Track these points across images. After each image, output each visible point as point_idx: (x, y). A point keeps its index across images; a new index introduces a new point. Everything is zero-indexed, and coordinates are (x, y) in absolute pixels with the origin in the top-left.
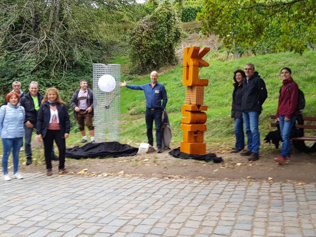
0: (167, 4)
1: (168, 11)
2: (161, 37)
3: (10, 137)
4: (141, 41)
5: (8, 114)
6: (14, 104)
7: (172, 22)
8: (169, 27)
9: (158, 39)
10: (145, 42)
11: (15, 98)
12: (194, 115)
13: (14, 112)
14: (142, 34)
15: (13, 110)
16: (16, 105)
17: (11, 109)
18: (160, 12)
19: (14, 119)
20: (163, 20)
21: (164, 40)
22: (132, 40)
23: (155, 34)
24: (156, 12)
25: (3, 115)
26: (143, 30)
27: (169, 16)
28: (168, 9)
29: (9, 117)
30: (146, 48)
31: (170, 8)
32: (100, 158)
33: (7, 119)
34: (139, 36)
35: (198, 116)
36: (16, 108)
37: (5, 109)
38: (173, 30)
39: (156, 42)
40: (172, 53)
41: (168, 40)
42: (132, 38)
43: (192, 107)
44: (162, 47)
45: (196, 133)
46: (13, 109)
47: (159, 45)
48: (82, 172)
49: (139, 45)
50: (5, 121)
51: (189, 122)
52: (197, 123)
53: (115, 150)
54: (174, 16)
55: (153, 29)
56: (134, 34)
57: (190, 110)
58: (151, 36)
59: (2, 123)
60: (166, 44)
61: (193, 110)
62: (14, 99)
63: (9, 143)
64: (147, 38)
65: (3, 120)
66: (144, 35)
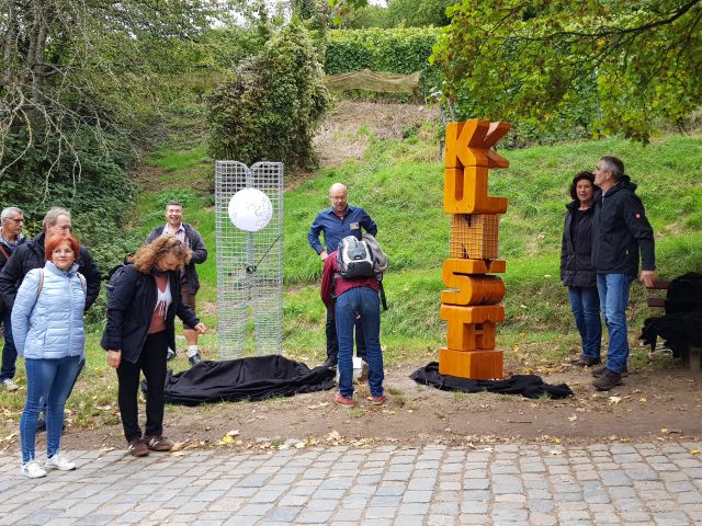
0: (295, 31)
1: (298, 47)
2: (283, 107)
3: (50, 355)
4: (237, 114)
5: (49, 292)
6: (62, 264)
7: (308, 72)
8: (301, 83)
9: (276, 110)
10: (246, 117)
11: (67, 251)
12: (478, 284)
13: (66, 288)
14: (239, 98)
15: (63, 282)
16: (70, 268)
17: (56, 278)
18: (281, 49)
19: (66, 305)
20: (288, 68)
21: (290, 114)
22: (215, 112)
23: (269, 99)
24: (270, 48)
25: (34, 293)
26: (242, 89)
27: (301, 60)
28: (298, 44)
29: (50, 301)
30: (249, 130)
31: (302, 42)
32: (251, 401)
33: (44, 306)
34: (232, 103)
35: (486, 285)
36: (70, 276)
37: (42, 277)
38: (311, 91)
39: (273, 117)
40: (306, 143)
41: (300, 114)
42: (214, 107)
43: (475, 265)
44: (287, 128)
45: (479, 327)
46: (61, 278)
47: (280, 126)
48: (228, 440)
49: (232, 125)
50: (39, 310)
51: (468, 301)
52: (483, 303)
53: (276, 376)
54: (311, 59)
55: (265, 88)
56: (220, 98)
57: (471, 272)
58: (260, 105)
59: (29, 317)
60: (294, 122)
61: (477, 272)
62: (63, 254)
63: (48, 372)
64: (250, 108)
65: (33, 308)
66: (243, 101)
